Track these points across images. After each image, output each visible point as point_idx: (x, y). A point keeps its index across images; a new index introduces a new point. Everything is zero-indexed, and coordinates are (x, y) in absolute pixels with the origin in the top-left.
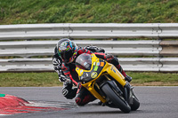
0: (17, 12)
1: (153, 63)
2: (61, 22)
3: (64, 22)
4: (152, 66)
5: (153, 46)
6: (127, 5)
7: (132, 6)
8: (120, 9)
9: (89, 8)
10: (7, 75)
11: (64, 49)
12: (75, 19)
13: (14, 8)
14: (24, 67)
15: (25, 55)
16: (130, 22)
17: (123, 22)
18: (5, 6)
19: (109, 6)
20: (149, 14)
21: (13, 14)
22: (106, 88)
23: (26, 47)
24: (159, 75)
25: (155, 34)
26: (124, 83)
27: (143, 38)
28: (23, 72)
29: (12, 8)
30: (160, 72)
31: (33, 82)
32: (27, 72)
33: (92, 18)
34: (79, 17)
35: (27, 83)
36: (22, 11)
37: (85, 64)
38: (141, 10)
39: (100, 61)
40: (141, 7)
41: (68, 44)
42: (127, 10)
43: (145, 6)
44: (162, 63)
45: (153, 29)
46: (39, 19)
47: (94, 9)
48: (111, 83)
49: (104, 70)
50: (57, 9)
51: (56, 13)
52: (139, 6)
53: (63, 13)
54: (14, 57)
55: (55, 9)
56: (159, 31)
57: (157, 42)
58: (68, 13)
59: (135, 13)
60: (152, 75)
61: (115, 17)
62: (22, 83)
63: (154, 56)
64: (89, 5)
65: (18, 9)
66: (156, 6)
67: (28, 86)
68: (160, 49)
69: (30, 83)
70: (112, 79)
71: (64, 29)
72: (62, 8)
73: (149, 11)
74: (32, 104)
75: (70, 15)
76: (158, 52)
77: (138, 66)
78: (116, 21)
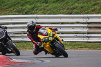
0: (7, 8)
2: (32, 14)
5: (84, 27)
6: (69, 4)
7: (72, 5)
8: (65, 7)
9: (47, 6)
12: (40, 12)
17: (67, 14)
19: (59, 4)
20: (82, 9)
21: (4, 9)
23: (11, 28)
24: (87, 44)
27: (78, 23)
29: (4, 6)
33: (49, 11)
34: (42, 11)
36: (9, 8)
38: (77, 7)
40: (77, 5)
42: (69, 7)
43: (79, 5)
44: (89, 37)
45: (84, 17)
46: (19, 12)
47: (50, 6)
50: (29, 6)
51: (29, 9)
53: (33, 9)
55: (28, 6)
56: (87, 19)
57: (86, 25)
58: (35, 9)
59: (74, 8)
60: (83, 43)
61: (62, 11)
63: (84, 33)
64: (48, 4)
65: (7, 7)
66: (85, 5)
68: (88, 29)
72: (32, 6)
73: (82, 7)
74: (14, 60)
75: (37, 10)
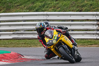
0: (18, 6)
1: (93, 34)
2: (42, 11)
3: (44, 11)
4: (93, 35)
5: (93, 24)
6: (79, 1)
7: (82, 2)
8: (75, 4)
9: (58, 4)
10: (12, 41)
11: (38, 27)
12: (50, 9)
13: (16, 3)
14: (21, 36)
15: (22, 30)
16: (81, 11)
17: (77, 11)
18: (11, 2)
19: (69, 2)
20: (91, 7)
21: (15, 7)
22: (61, 49)
23: (23, 25)
24: (97, 41)
25: (94, 18)
26: (72, 46)
27: (88, 20)
28: (21, 39)
29: (15, 4)
30: (97, 39)
31: (26, 45)
32: (23, 39)
33: (59, 9)
34: (52, 8)
35: (23, 45)
36: (20, 5)
37: (50, 35)
38: (87, 4)
39: (58, 34)
40: (87, 3)
41: (41, 24)
42: (79, 4)
43: (89, 2)
44: (98, 34)
45: (93, 15)
46: (30, 10)
47: (60, 4)
48: (64, 46)
49: (60, 39)
50: (40, 4)
51: (39, 6)
52: (86, 2)
53: (44, 6)
54: (16, 31)
55: (38, 4)
56: (97, 16)
57: (96, 23)
58: (46, 6)
59: (83, 6)
60: (92, 41)
61: (72, 9)
62: (20, 45)
63: (94, 30)
64: (58, 2)
65: (18, 4)
66: (95, 2)
67: (23, 47)
68: (97, 26)
69: (25, 45)
70: (65, 44)
71: (44, 15)
72: (43, 3)
73: (91, 5)
74: (26, 57)
75: (47, 7)
76: (96, 28)
77: (85, 36)
78: (73, 11)
